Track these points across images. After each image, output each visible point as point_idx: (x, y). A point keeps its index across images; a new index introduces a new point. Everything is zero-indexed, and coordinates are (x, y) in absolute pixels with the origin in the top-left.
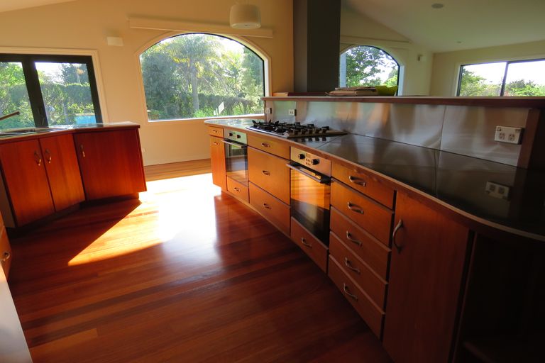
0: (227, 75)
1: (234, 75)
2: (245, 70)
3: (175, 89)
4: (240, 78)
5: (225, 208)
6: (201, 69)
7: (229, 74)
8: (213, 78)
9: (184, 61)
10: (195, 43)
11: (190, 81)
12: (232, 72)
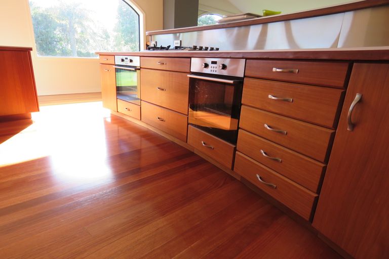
0: (99, 38)
1: (106, 39)
2: (115, 34)
3: (57, 44)
4: (112, 39)
5: (115, 127)
6: (79, 30)
7: (102, 37)
8: (88, 40)
9: (64, 22)
10: (74, 9)
11: (68, 41)
12: (104, 36)
